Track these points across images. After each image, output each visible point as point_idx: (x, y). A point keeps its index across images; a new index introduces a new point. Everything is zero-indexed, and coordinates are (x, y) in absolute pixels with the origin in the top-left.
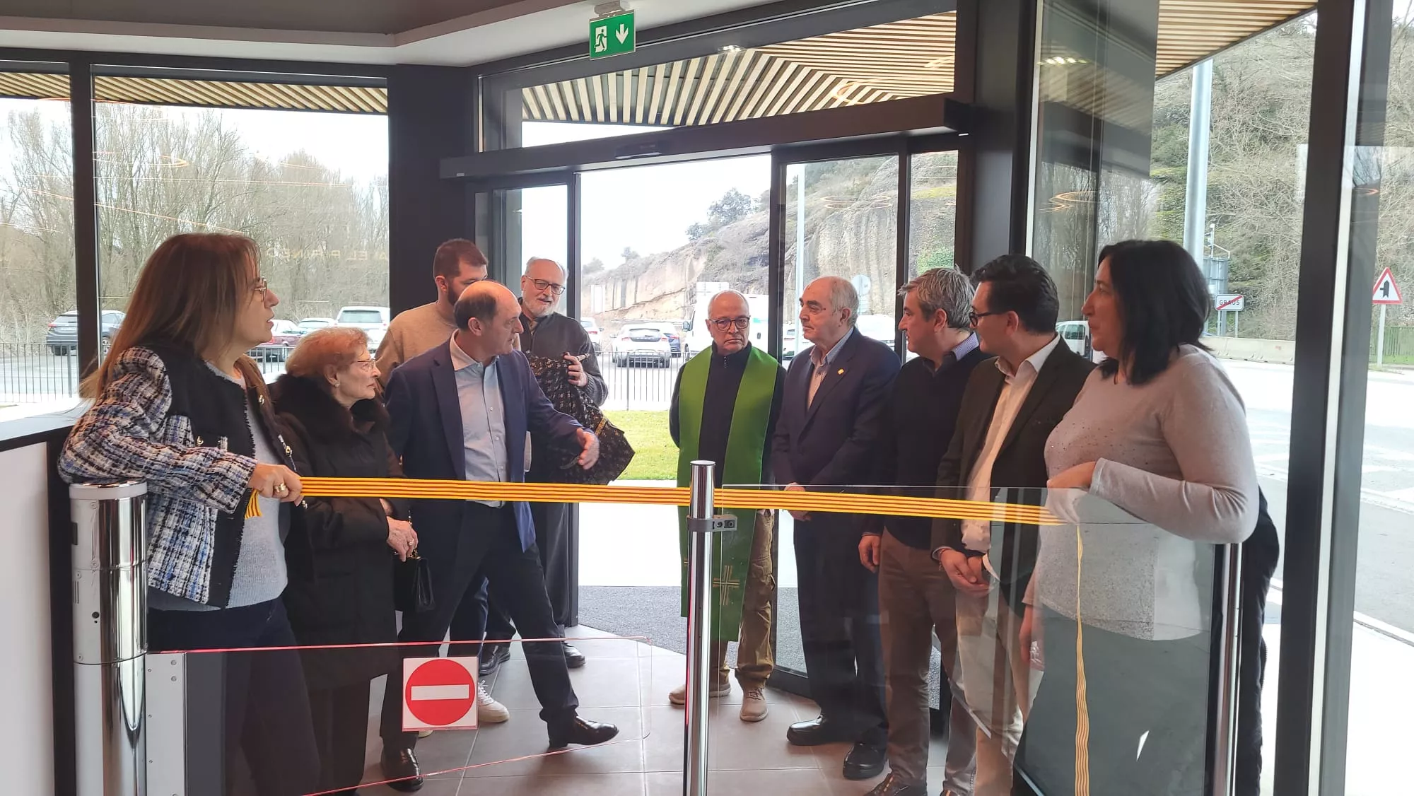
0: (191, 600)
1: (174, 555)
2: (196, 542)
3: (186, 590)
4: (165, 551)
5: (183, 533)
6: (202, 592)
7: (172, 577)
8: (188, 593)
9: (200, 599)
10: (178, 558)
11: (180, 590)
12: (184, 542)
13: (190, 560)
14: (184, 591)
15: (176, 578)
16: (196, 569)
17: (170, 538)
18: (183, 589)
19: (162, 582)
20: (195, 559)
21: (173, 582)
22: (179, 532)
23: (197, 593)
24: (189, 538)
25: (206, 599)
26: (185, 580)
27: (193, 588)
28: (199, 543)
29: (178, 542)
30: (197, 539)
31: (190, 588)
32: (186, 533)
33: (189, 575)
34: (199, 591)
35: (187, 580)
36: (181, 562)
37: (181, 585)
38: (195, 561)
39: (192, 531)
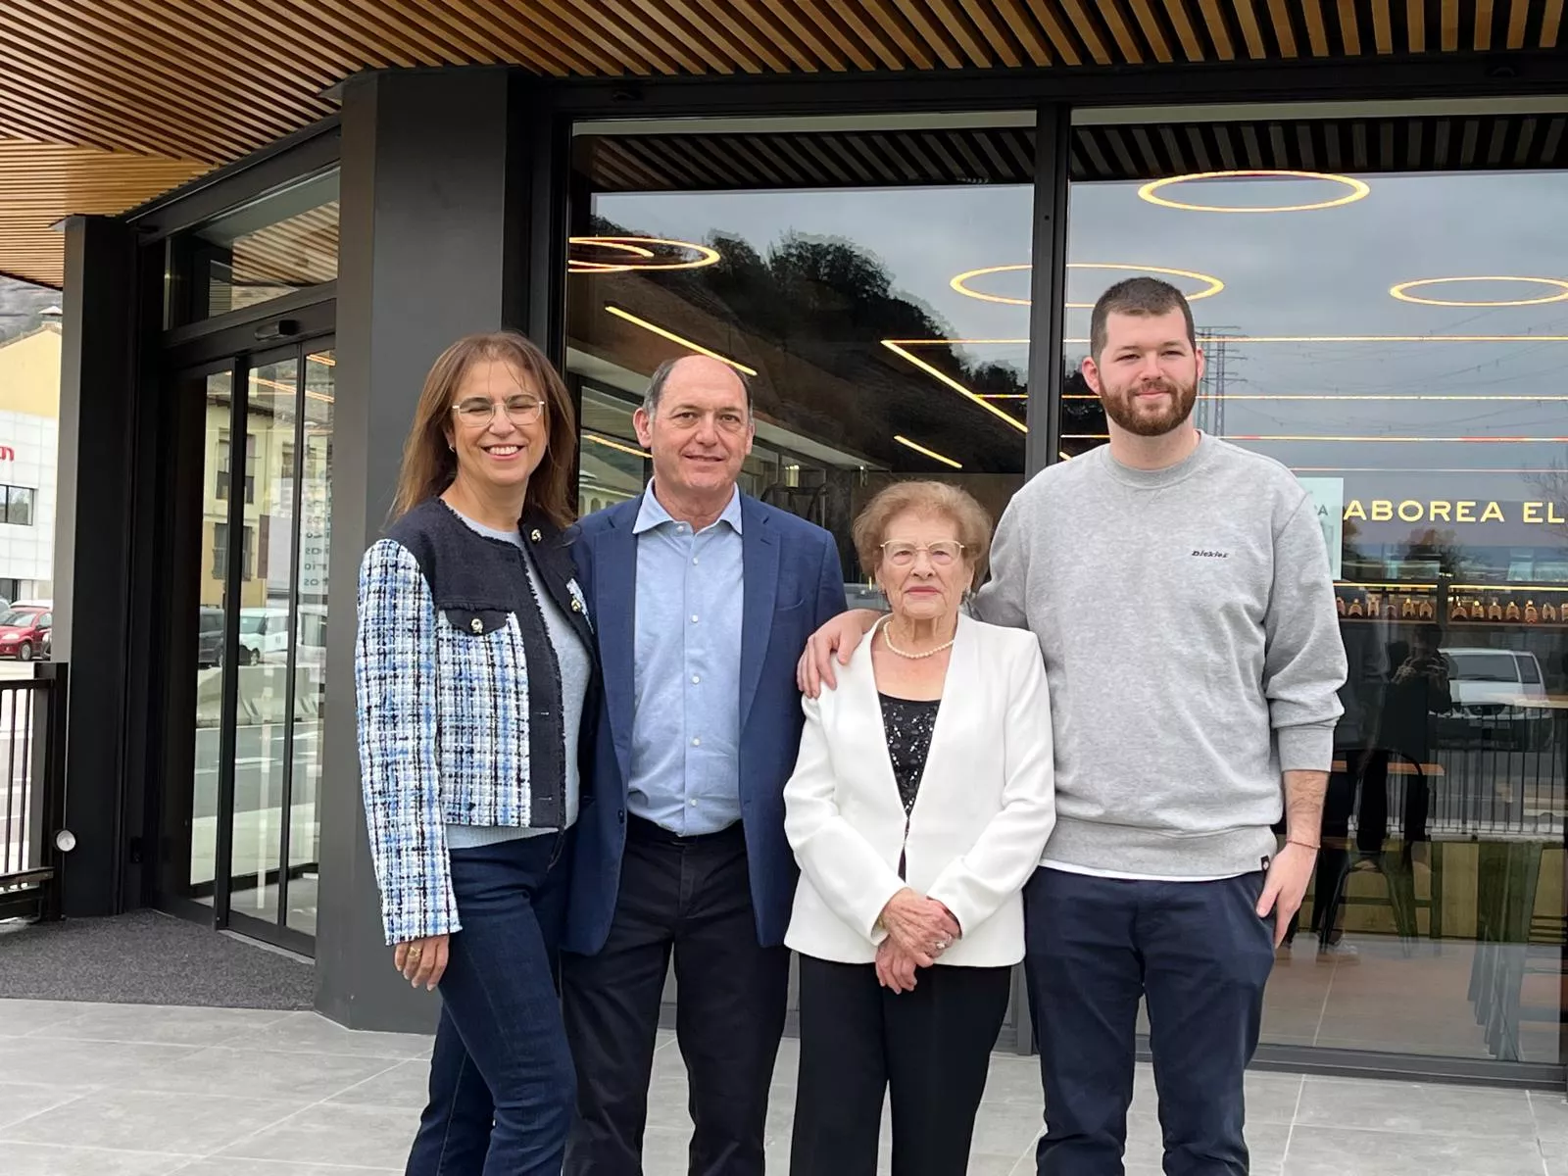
0: (507, 827)
1: (465, 780)
2: (488, 758)
3: (496, 817)
4: (453, 779)
5: (467, 752)
6: (519, 813)
7: (472, 806)
8: (499, 820)
9: (519, 823)
10: (472, 783)
11: (487, 819)
12: (472, 763)
13: (488, 781)
14: (493, 819)
15: (477, 807)
16: (500, 789)
17: (453, 763)
18: (490, 816)
19: (459, 815)
20: (496, 777)
21: (475, 812)
22: (461, 753)
23: (512, 817)
24: (476, 756)
25: (526, 821)
26: (490, 804)
27: (505, 811)
28: (493, 758)
29: (464, 764)
30: (488, 754)
31: (499, 813)
32: (471, 752)
33: (493, 798)
34: (515, 814)
35: (493, 805)
36: (478, 786)
37: (487, 813)
38: (496, 780)
39: (477, 747)
